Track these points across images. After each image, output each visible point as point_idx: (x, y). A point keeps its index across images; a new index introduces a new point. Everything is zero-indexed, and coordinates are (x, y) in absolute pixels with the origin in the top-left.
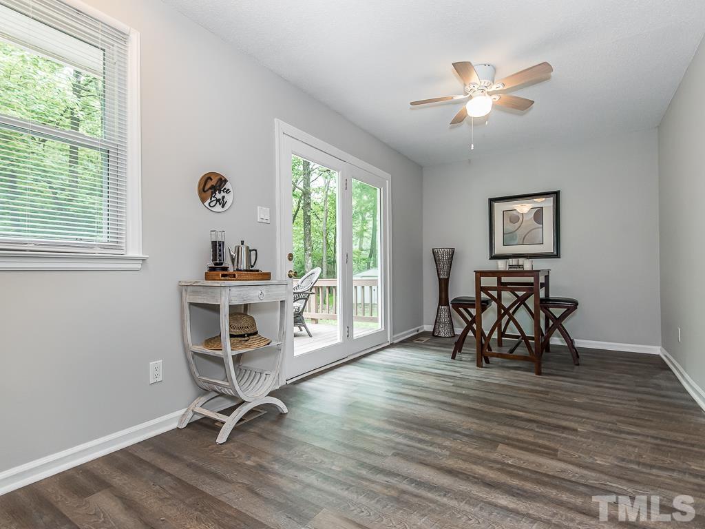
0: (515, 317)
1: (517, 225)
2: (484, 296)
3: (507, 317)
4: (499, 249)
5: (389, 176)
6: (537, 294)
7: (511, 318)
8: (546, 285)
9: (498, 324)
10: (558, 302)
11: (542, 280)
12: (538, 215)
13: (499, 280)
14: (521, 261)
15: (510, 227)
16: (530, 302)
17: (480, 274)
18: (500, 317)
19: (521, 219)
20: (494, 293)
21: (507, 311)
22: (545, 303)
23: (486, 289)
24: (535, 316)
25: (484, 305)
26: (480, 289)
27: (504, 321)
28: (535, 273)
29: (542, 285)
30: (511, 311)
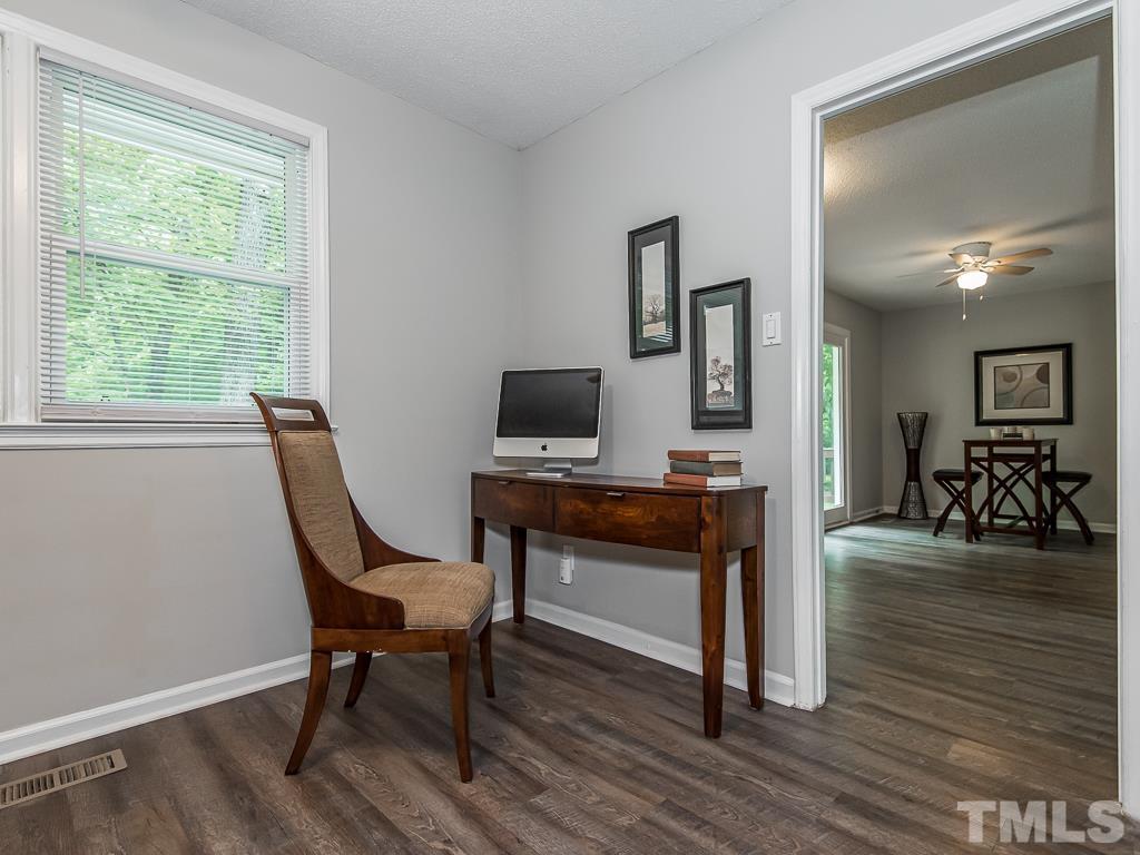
0: (1014, 490)
1: (1014, 384)
2: (974, 468)
3: (1002, 491)
4: (989, 412)
5: (847, 332)
6: (1038, 467)
7: (1009, 491)
8: (1052, 457)
9: (989, 501)
10: (1067, 477)
11: (1046, 450)
12: (1043, 374)
13: (990, 450)
14: (1020, 429)
15: (1004, 386)
16: (1031, 477)
17: (969, 444)
18: (992, 492)
19: (1019, 376)
20: (985, 464)
21: (1002, 483)
22: (1052, 478)
23: (977, 461)
24: (1037, 492)
25: (975, 477)
26: (969, 459)
27: (997, 499)
28: (1037, 444)
29: (1046, 457)
30: (1008, 484)
